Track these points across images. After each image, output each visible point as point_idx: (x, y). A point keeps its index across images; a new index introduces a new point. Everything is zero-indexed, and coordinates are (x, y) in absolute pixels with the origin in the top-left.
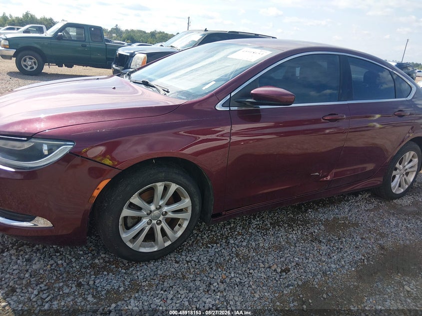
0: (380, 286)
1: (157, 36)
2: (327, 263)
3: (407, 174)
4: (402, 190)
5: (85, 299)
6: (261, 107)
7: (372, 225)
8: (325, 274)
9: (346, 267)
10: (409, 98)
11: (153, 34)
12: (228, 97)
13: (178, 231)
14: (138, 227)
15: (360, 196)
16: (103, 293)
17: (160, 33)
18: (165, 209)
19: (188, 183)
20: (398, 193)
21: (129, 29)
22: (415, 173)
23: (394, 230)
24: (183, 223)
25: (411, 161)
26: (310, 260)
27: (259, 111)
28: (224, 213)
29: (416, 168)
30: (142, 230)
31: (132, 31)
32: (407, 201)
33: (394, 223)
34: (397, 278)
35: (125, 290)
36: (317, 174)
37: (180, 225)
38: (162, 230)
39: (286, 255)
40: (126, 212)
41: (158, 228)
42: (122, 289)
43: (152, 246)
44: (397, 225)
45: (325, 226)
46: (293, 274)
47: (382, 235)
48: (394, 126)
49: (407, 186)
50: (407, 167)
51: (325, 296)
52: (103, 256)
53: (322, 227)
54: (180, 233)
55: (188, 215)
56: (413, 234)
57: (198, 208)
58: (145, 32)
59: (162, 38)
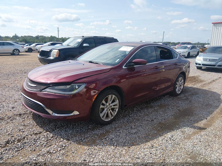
0: (183, 120)
1: (40, 38)
2: (164, 117)
3: (180, 86)
4: (180, 92)
5: (95, 137)
6: (135, 66)
7: (173, 104)
8: (165, 119)
9: (170, 117)
10: (177, 58)
11: (37, 37)
12: (126, 64)
13: (115, 112)
14: (104, 112)
15: (166, 96)
16: (99, 135)
17: (41, 36)
18: (111, 105)
19: (118, 95)
20: (179, 93)
21: (23, 36)
22: (183, 85)
23: (181, 105)
24: (116, 110)
25: (181, 81)
26: (159, 117)
27: (134, 67)
28: (127, 105)
29: (183, 84)
30: (105, 113)
31: (25, 36)
32: (182, 96)
33: (180, 103)
34: (187, 117)
35: (106, 133)
36: (154, 88)
37: (115, 111)
38: (111, 112)
39: (150, 117)
40: (101, 106)
41: (110, 112)
42: (104, 133)
43: (108, 119)
44: (181, 103)
45: (159, 107)
46: (155, 121)
47: (178, 107)
48: (169, 70)
49: (181, 90)
50: (180, 83)
51: (167, 125)
52: (90, 126)
53: (158, 107)
54: (116, 113)
55: (117, 107)
56: (187, 105)
57: (120, 103)
58: (32, 37)
59: (43, 39)
